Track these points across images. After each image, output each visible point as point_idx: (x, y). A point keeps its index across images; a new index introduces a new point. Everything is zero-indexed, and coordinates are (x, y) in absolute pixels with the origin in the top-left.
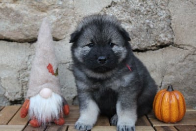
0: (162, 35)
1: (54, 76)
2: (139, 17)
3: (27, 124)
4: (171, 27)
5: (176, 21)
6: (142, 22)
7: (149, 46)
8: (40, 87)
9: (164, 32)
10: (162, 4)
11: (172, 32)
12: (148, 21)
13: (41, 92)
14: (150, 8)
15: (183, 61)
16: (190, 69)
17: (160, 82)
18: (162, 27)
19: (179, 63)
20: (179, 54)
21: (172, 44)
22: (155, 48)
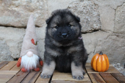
0: (95, 25)
1: (35, 45)
2: (82, 15)
3: (20, 70)
4: (100, 21)
5: (102, 17)
6: (84, 17)
7: (88, 31)
8: (27, 51)
9: (96, 23)
10: (95, 8)
11: (100, 23)
12: (87, 17)
13: (27, 54)
14: (88, 10)
15: (106, 39)
16: (110, 43)
17: (94, 50)
18: (95, 20)
19: (104, 40)
20: (104, 35)
21: (100, 29)
22: (91, 31)
